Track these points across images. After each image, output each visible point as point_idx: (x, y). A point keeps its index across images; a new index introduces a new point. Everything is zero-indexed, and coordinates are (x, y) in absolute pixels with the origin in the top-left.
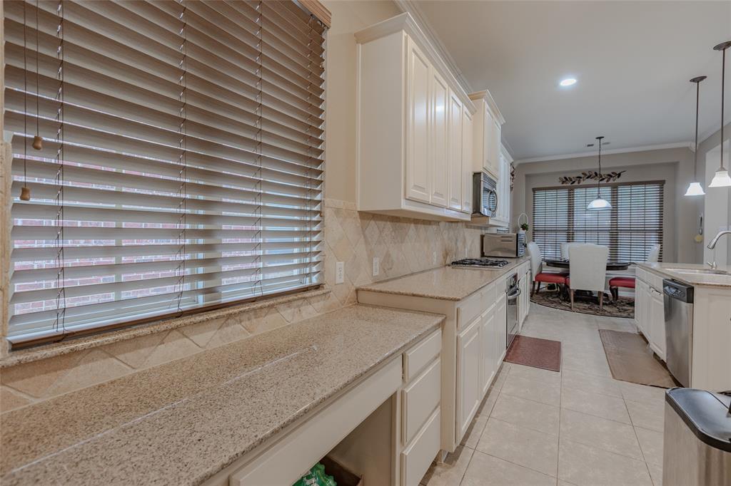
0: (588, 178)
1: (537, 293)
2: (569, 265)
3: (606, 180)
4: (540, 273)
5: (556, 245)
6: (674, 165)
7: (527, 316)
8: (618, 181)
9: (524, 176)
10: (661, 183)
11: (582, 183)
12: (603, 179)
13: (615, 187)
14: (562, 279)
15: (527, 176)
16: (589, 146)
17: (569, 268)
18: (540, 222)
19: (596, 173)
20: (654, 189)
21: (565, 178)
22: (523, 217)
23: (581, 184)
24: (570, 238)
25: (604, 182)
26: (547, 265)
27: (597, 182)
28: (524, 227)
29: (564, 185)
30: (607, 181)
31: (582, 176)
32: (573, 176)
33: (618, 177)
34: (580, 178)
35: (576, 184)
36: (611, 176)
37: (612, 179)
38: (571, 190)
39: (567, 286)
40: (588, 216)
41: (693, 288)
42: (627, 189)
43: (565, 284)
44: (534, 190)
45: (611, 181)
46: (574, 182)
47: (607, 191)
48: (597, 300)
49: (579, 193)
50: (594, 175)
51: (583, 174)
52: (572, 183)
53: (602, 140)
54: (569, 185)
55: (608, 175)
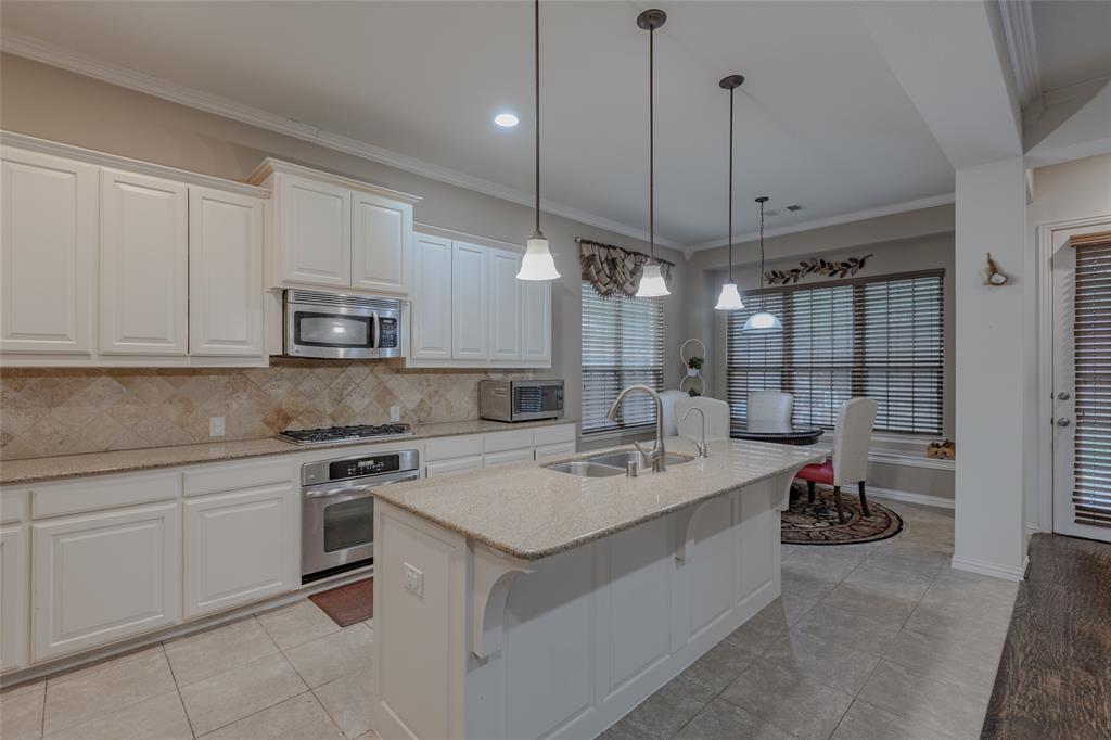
0: (809, 271)
3: (840, 273)
8: (861, 273)
11: (801, 281)
12: (835, 272)
13: (860, 286)
19: (822, 262)
20: (926, 286)
21: (774, 272)
23: (798, 283)
25: (837, 277)
27: (825, 277)
29: (773, 285)
30: (843, 275)
31: (801, 268)
32: (785, 268)
33: (861, 267)
34: (797, 271)
35: (792, 280)
36: (849, 266)
37: (849, 270)
38: (786, 293)
42: (881, 287)
45: (848, 276)
46: (788, 279)
47: (846, 293)
49: (799, 299)
50: (820, 265)
51: (801, 264)
52: (784, 283)
53: (765, 203)
54: (780, 285)
55: (843, 264)
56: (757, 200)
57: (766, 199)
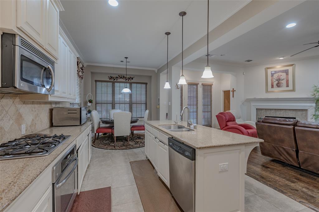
0: (120, 78)
1: (97, 139)
2: (113, 123)
4: (99, 128)
5: (107, 111)
6: (150, 77)
7: (89, 166)
8: (132, 81)
9: (90, 73)
10: (146, 84)
11: (118, 80)
13: (131, 84)
14: (110, 130)
15: (92, 73)
16: (121, 61)
17: (114, 124)
18: (99, 99)
20: (144, 86)
21: (111, 77)
22: (90, 96)
24: (113, 108)
26: (103, 123)
27: (124, 81)
28: (90, 101)
29: (110, 80)
30: (128, 81)
31: (118, 77)
32: (114, 76)
33: (132, 79)
34: (117, 77)
35: (116, 80)
38: (113, 83)
39: (113, 134)
40: (121, 96)
41: (195, 150)
42: (135, 85)
43: (112, 133)
44: (96, 81)
45: (129, 81)
47: (128, 85)
48: (126, 139)
49: (117, 85)
50: (123, 77)
51: (119, 76)
52: (114, 80)
53: (127, 59)
54: (113, 80)
55: (129, 78)
56: (125, 58)
57: (128, 58)
